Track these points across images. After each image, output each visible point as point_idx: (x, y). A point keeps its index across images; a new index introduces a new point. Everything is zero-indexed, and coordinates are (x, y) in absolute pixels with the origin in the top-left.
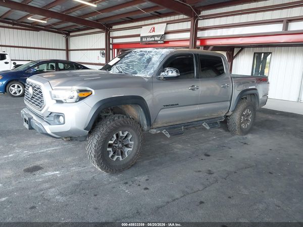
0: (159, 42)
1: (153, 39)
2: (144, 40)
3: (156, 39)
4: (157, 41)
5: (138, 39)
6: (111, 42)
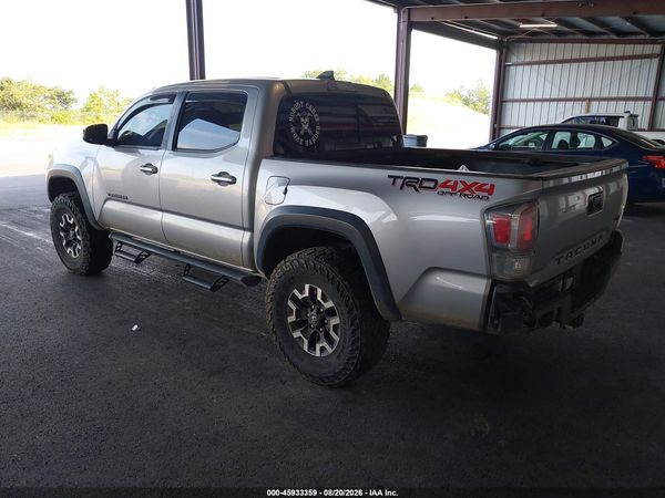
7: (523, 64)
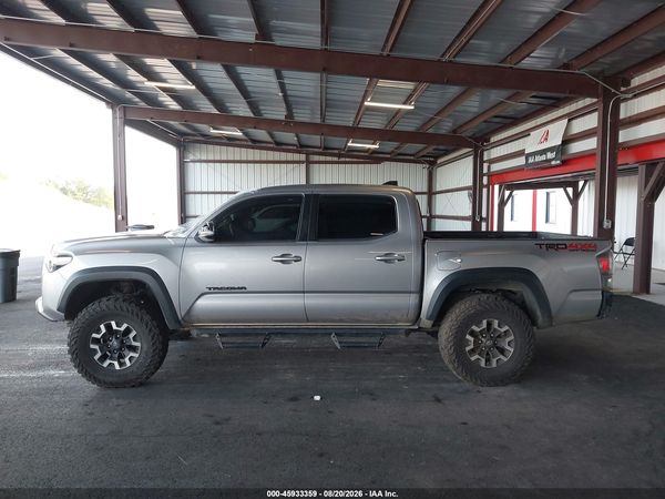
0: (553, 163)
1: (543, 158)
2: (531, 160)
3: (550, 155)
4: (550, 160)
5: (521, 161)
6: (485, 171)
7: (201, 161)
